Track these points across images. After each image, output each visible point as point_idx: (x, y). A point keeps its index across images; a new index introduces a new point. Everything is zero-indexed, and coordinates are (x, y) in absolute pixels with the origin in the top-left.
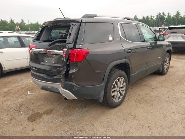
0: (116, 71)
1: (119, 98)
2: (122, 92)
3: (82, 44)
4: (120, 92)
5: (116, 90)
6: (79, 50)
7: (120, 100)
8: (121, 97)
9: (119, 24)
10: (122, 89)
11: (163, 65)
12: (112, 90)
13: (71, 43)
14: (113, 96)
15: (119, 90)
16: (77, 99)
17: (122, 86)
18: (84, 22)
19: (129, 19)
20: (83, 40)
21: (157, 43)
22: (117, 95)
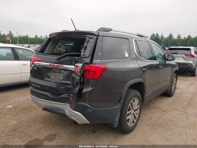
0: (131, 91)
1: (133, 122)
2: (136, 115)
3: (99, 59)
4: (134, 115)
5: (130, 113)
6: (96, 65)
7: (133, 124)
8: (135, 121)
9: (134, 40)
10: (136, 112)
11: (171, 86)
12: (128, 113)
13: (87, 58)
14: (128, 120)
15: (134, 113)
16: (89, 123)
17: (136, 108)
18: (101, 35)
19: (141, 35)
20: (100, 54)
21: (166, 62)
22: (131, 118)
